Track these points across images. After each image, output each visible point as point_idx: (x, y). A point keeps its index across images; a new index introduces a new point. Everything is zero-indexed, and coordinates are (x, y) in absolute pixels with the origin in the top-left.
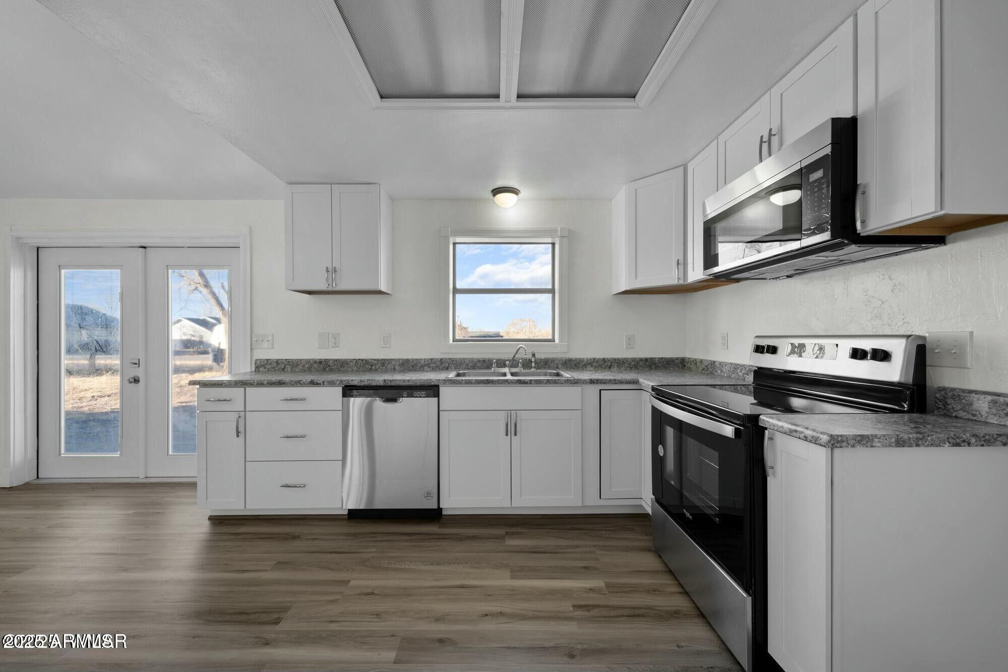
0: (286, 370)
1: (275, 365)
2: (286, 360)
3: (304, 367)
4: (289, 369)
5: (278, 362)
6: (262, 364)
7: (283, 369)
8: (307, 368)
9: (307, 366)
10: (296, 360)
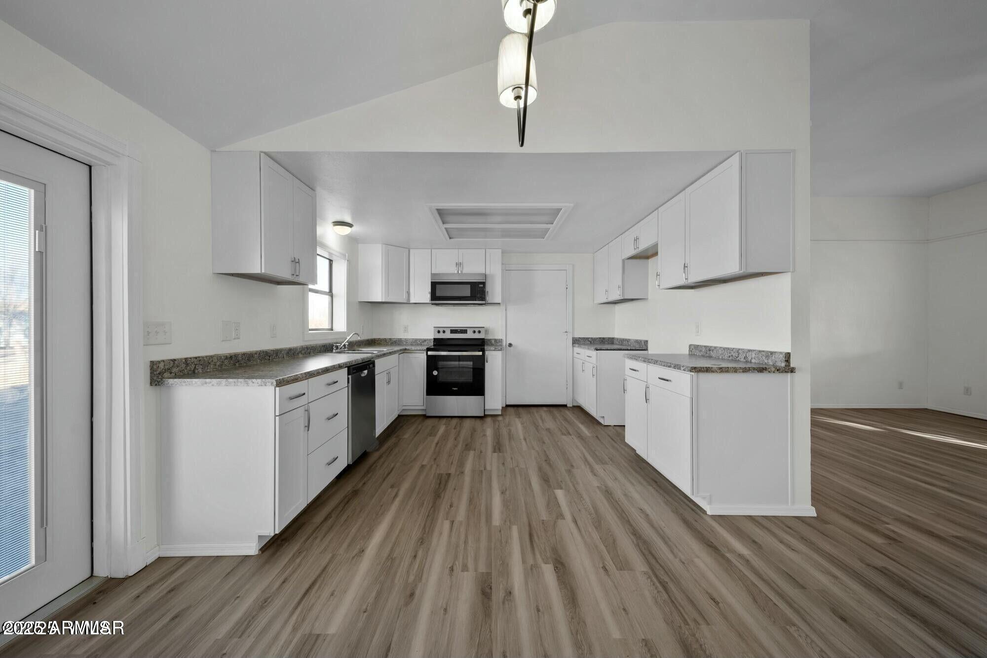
0: (196, 371)
1: (184, 366)
2: (196, 358)
3: (215, 365)
4: (200, 370)
5: (186, 361)
6: (166, 367)
7: (194, 372)
8: (219, 366)
9: (218, 364)
10: (206, 357)
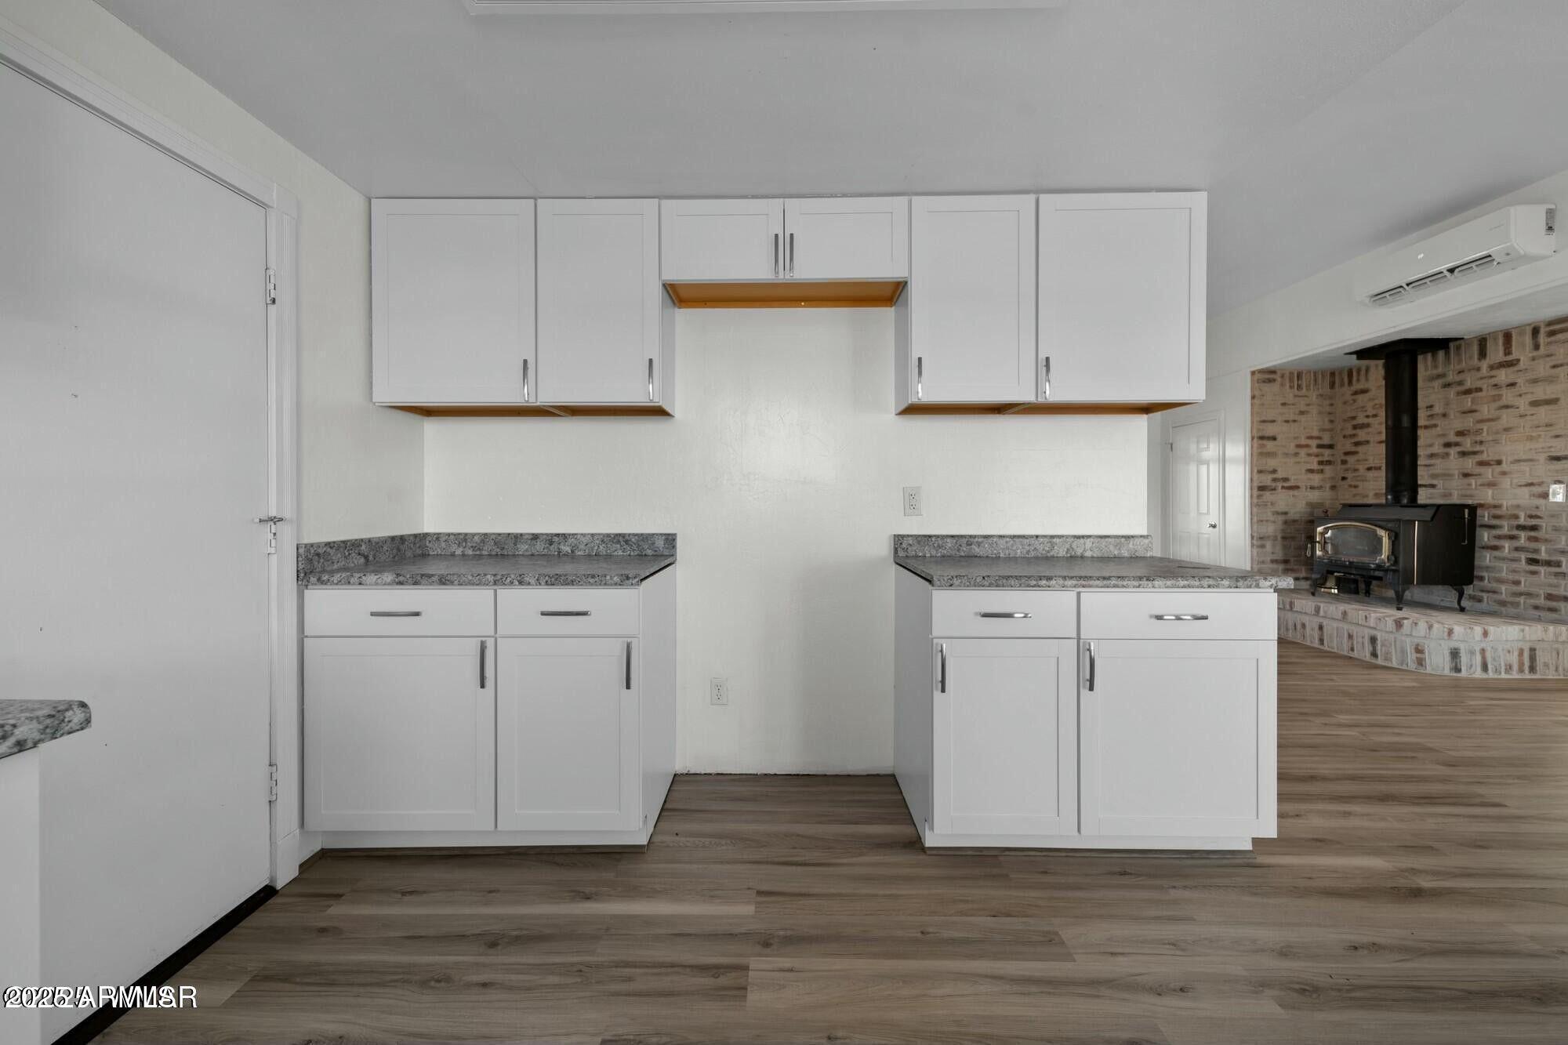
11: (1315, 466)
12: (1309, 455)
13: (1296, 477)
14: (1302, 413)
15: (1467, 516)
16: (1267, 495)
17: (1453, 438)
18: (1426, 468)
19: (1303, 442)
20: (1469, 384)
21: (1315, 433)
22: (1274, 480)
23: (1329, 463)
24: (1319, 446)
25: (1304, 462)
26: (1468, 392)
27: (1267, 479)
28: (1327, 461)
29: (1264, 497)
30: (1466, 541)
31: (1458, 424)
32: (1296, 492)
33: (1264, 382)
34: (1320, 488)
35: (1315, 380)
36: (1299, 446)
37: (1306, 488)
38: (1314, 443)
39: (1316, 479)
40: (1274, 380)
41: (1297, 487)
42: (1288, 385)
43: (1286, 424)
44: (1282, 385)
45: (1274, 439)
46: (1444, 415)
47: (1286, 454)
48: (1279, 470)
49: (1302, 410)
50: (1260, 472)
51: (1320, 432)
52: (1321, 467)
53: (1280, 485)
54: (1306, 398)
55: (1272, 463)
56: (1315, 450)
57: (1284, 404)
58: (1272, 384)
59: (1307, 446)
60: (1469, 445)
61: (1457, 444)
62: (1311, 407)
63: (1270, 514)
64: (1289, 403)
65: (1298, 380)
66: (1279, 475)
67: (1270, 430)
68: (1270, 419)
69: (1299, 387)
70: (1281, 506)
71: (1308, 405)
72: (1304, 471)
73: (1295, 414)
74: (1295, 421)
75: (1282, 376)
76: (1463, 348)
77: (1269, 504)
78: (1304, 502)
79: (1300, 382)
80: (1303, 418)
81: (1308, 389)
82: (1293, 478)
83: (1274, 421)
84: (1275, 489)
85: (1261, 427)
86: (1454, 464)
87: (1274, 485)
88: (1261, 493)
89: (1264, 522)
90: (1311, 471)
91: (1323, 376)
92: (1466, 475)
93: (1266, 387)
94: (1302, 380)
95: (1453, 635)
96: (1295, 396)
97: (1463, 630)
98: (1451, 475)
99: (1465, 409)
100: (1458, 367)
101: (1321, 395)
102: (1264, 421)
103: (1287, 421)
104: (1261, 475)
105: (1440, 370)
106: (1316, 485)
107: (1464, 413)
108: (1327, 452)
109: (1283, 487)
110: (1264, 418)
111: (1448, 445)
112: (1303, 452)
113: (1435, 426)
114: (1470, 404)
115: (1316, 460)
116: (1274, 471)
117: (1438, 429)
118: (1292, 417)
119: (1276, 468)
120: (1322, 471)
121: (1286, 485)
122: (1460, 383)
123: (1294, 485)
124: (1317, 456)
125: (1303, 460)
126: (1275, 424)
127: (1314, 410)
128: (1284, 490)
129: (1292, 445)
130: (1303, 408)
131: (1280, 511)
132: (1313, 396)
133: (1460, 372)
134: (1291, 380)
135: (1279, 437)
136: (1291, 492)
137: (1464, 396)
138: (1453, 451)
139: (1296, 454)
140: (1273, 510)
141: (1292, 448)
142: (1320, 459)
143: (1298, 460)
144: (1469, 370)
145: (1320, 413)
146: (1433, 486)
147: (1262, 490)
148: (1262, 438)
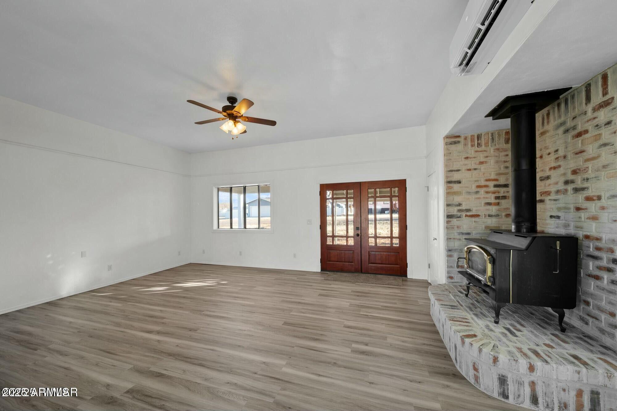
11: (493, 200)
12: (487, 192)
13: (476, 209)
14: (481, 163)
15: (558, 248)
16: (455, 221)
17: (570, 177)
18: (555, 202)
19: (483, 183)
20: (580, 128)
21: (493, 176)
22: (459, 211)
23: (504, 197)
24: (496, 186)
25: (484, 198)
26: (579, 135)
27: (454, 211)
28: (502, 196)
29: (452, 222)
30: (558, 271)
31: (572, 164)
32: (476, 219)
33: (451, 144)
34: (497, 216)
35: (493, 139)
36: (478, 187)
37: (485, 217)
38: (491, 184)
39: (493, 210)
40: (459, 142)
41: (478, 216)
42: (470, 144)
43: (469, 172)
44: (465, 145)
45: (459, 182)
46: (565, 157)
47: (469, 193)
48: (464, 204)
49: (481, 161)
50: (448, 205)
51: (496, 175)
52: (497, 201)
53: (464, 214)
54: (485, 152)
55: (457, 199)
56: (492, 189)
57: (467, 158)
58: (457, 145)
59: (486, 186)
60: (579, 182)
61: (572, 182)
62: (489, 158)
63: (456, 234)
64: (471, 156)
65: (478, 140)
66: (463, 207)
67: (456, 176)
68: (456, 169)
69: (479, 145)
70: (465, 229)
71: (487, 157)
72: (483, 205)
73: (475, 164)
74: (475, 169)
75: (466, 139)
76: (576, 96)
77: (456, 227)
78: (483, 226)
79: (479, 141)
80: (483, 167)
81: (487, 145)
82: (474, 209)
83: (458, 170)
84: (460, 217)
85: (449, 175)
86: (571, 199)
87: (459, 214)
88: (449, 219)
89: (452, 240)
90: (489, 204)
91: (499, 135)
92: (578, 209)
93: (453, 147)
94: (481, 140)
95: (498, 363)
96: (476, 151)
97: (507, 361)
98: (569, 209)
99: (577, 150)
100: (573, 115)
101: (498, 149)
102: (451, 171)
103: (469, 170)
104: (449, 207)
105: (563, 119)
106: (493, 213)
107: (577, 154)
108: (502, 190)
109: (466, 216)
110: (451, 169)
111: (567, 182)
112: (482, 191)
113: (559, 166)
114: (580, 145)
115: (493, 196)
116: (460, 205)
117: (562, 168)
118: (474, 166)
119: (461, 203)
120: (498, 204)
121: (468, 214)
122: (574, 128)
123: (475, 214)
124: (494, 193)
125: (482, 197)
126: (460, 172)
127: (492, 161)
128: (467, 218)
129: (474, 187)
130: (482, 160)
131: (465, 232)
132: (491, 150)
133: (574, 118)
134: (472, 140)
135: (463, 181)
136: (474, 219)
137: (577, 139)
138: (570, 187)
139: (477, 192)
140: (458, 231)
141: (474, 189)
142: (497, 195)
143: (478, 196)
144: (580, 115)
145: (497, 162)
146: (558, 217)
147: (450, 218)
148: (450, 182)
